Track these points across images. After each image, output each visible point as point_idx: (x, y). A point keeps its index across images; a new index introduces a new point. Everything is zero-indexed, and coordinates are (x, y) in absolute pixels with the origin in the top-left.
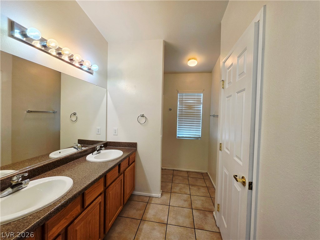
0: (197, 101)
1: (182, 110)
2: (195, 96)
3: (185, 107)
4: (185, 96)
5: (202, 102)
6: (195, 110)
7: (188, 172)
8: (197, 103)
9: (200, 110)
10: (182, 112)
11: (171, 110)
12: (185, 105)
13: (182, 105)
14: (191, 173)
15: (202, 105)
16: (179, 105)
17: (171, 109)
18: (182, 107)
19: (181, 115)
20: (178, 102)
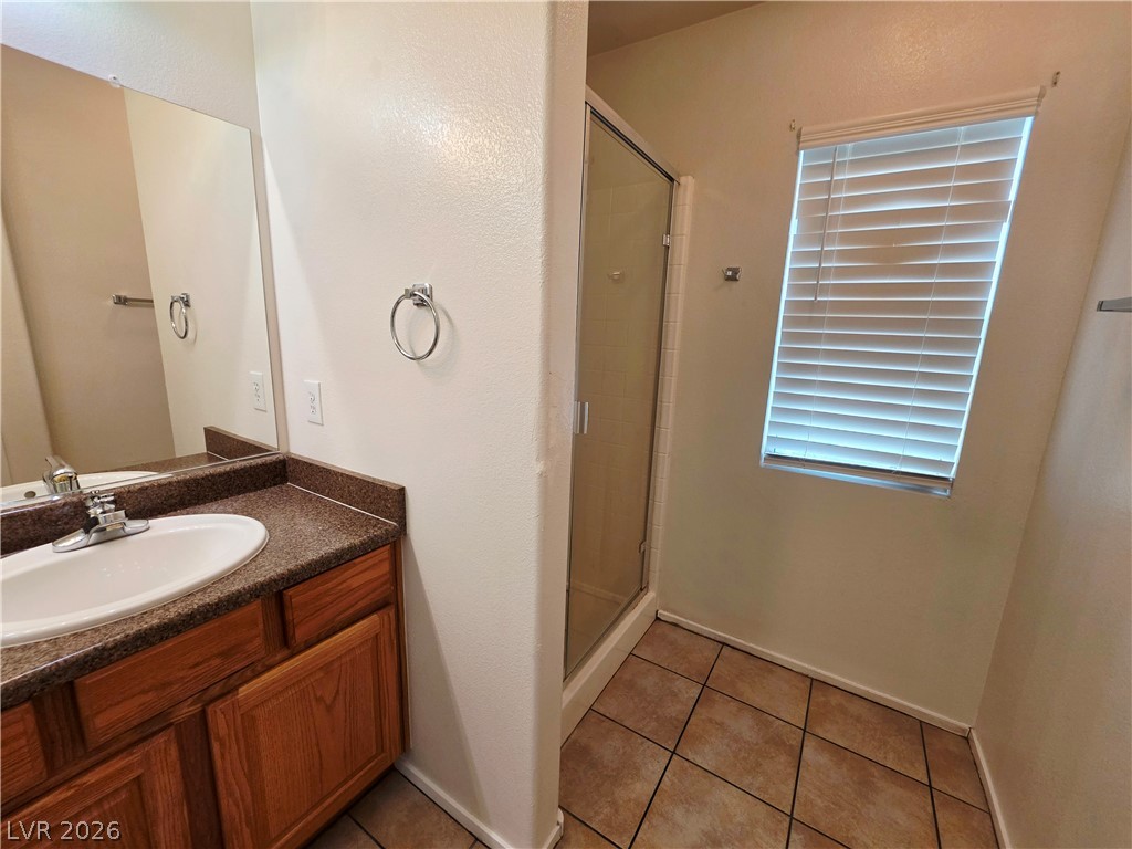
0: (960, 192)
1: (817, 273)
2: (949, 152)
3: (842, 255)
4: (856, 164)
5: (1012, 197)
6: (929, 270)
7: (815, 684)
8: (957, 212)
9: (984, 268)
10: (814, 290)
11: (733, 278)
12: (845, 238)
13: (822, 240)
14: (836, 699)
15: (1006, 227)
16: (800, 240)
17: (735, 271)
18: (820, 256)
19: (807, 312)
20: (794, 223)
